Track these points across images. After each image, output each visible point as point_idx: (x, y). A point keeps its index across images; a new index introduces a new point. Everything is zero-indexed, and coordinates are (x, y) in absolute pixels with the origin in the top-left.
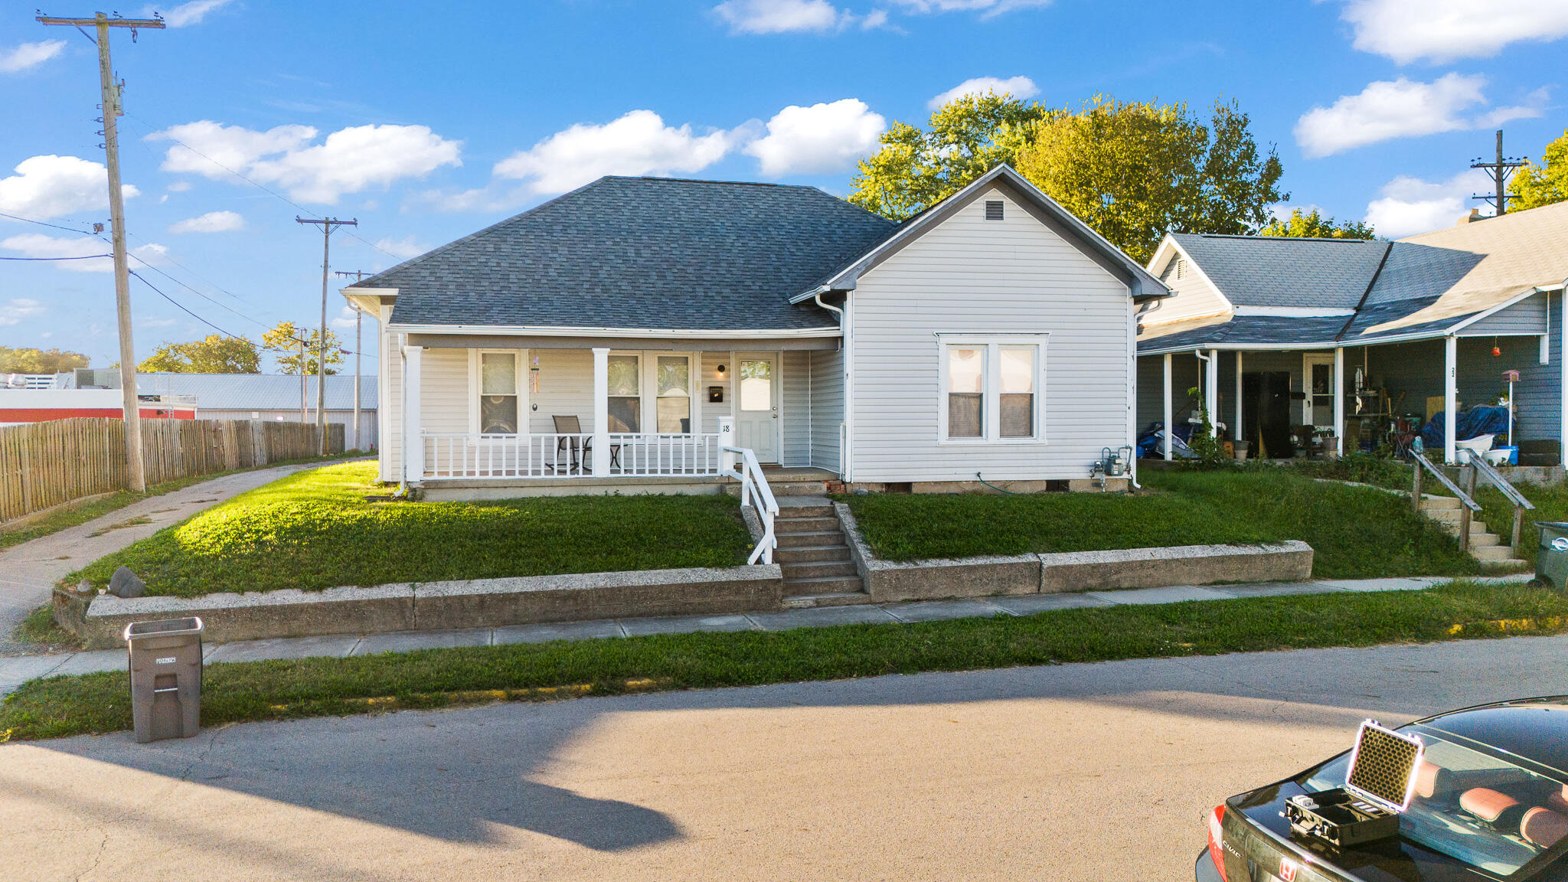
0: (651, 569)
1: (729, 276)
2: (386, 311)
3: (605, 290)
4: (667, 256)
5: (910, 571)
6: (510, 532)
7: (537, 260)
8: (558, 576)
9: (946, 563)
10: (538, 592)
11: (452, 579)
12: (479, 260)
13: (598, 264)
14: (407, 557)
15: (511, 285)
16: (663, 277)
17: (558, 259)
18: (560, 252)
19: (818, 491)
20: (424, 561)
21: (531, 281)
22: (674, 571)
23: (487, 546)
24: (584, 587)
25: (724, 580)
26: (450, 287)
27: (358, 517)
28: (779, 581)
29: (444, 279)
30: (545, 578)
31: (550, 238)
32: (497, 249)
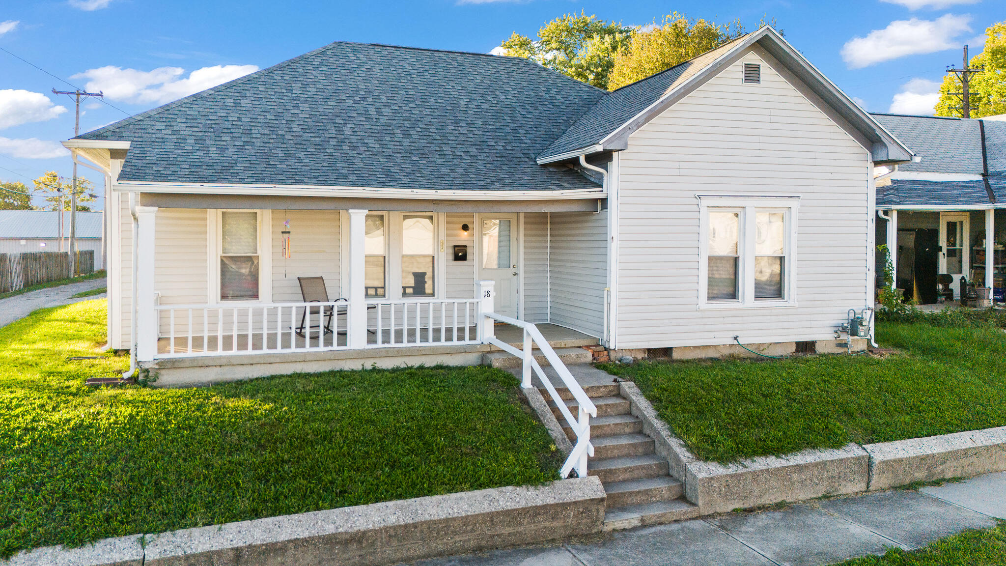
0: (450, 491)
1: (471, 136)
2: (117, 165)
3: (353, 148)
4: (408, 115)
5: (740, 475)
6: (268, 441)
7: (278, 116)
8: (337, 511)
9: (773, 462)
10: (312, 538)
11: (195, 525)
12: (219, 114)
13: (341, 122)
14: (135, 489)
15: (254, 140)
16: (407, 135)
17: (300, 115)
18: (301, 108)
19: (583, 360)
20: (159, 493)
21: (274, 136)
22: (478, 493)
23: (240, 464)
24: (371, 527)
25: (540, 503)
26: (188, 141)
27: (72, 423)
28: (602, 500)
29: (182, 133)
30: (321, 514)
31: (289, 94)
32: (237, 104)
